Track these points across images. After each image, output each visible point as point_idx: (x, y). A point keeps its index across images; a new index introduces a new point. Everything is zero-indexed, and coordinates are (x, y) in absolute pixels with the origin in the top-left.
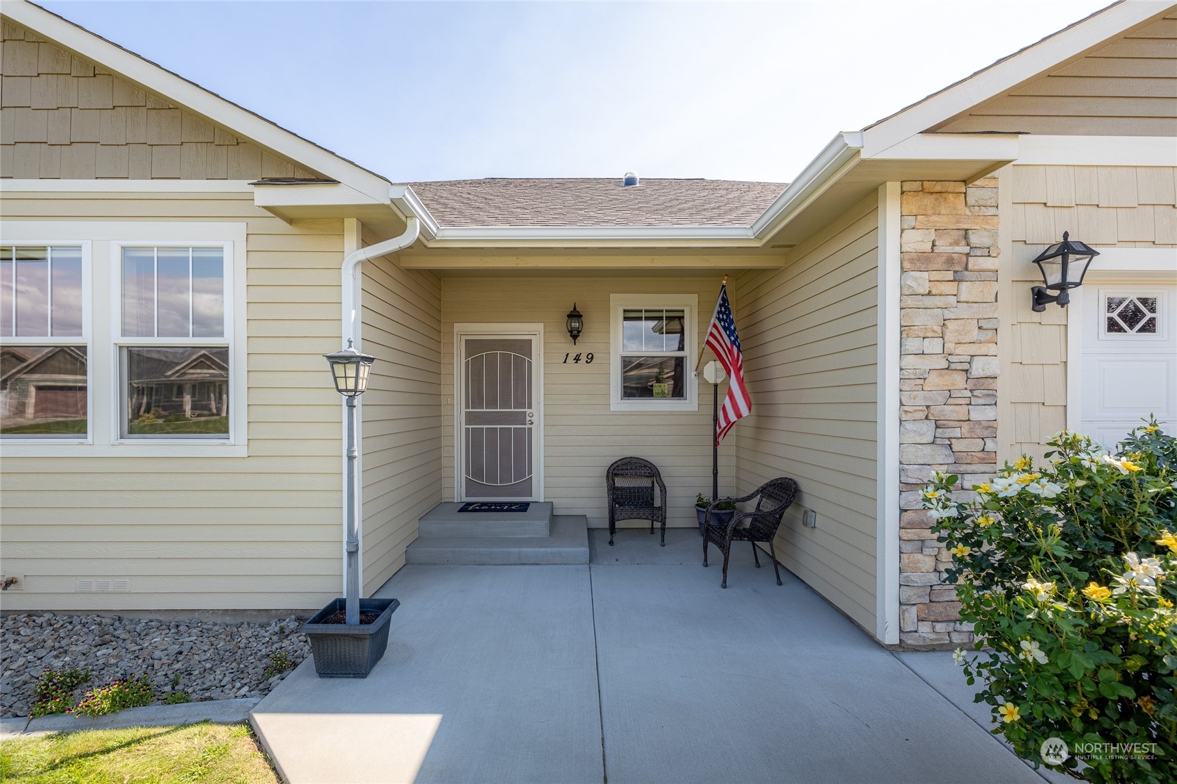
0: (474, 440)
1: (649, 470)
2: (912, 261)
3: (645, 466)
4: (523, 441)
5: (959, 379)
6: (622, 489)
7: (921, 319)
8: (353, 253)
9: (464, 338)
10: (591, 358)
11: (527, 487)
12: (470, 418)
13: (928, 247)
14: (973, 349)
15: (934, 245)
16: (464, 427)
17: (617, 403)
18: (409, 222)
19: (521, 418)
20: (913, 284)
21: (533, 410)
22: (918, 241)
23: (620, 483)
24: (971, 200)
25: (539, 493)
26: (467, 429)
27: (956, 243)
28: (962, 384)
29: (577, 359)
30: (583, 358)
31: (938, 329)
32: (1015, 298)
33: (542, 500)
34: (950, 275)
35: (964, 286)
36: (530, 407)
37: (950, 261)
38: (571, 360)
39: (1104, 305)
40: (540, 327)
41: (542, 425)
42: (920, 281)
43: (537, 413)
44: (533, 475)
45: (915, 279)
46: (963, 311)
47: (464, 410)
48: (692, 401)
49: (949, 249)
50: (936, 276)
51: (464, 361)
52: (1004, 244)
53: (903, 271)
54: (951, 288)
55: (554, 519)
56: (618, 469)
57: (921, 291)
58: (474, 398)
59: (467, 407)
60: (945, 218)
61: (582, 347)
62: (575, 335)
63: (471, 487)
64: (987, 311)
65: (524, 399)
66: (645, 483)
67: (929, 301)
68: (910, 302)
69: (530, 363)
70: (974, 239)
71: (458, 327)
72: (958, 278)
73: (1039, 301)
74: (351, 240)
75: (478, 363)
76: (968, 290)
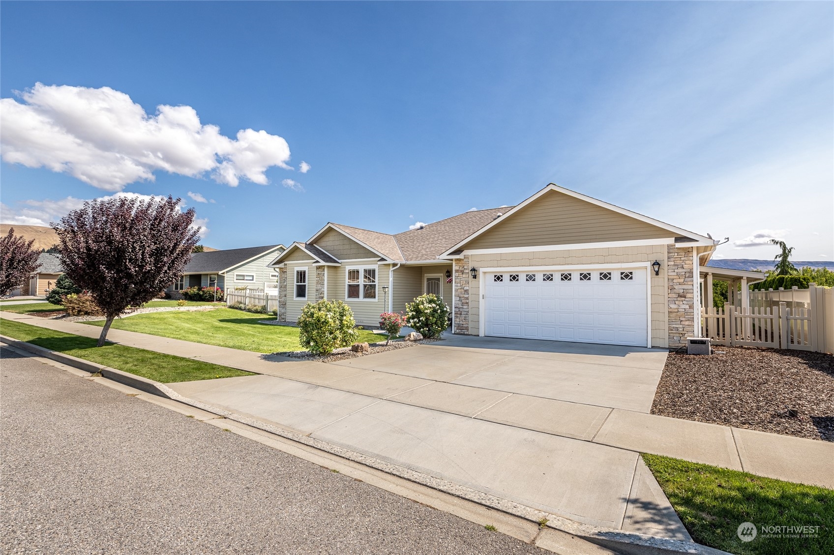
5: (463, 290)
8: (391, 269)
9: (426, 277)
13: (458, 269)
14: (465, 285)
18: (398, 264)
24: (463, 261)
31: (460, 282)
32: (471, 276)
39: (492, 277)
40: (442, 274)
46: (463, 279)
49: (461, 269)
50: (459, 273)
51: (426, 283)
52: (469, 268)
53: (455, 273)
54: (461, 275)
57: (457, 276)
60: (460, 264)
62: (448, 276)
64: (466, 279)
65: (439, 293)
69: (439, 283)
70: (464, 268)
71: (425, 275)
72: (463, 274)
73: (475, 277)
74: (391, 267)
75: (429, 283)
76: (464, 276)
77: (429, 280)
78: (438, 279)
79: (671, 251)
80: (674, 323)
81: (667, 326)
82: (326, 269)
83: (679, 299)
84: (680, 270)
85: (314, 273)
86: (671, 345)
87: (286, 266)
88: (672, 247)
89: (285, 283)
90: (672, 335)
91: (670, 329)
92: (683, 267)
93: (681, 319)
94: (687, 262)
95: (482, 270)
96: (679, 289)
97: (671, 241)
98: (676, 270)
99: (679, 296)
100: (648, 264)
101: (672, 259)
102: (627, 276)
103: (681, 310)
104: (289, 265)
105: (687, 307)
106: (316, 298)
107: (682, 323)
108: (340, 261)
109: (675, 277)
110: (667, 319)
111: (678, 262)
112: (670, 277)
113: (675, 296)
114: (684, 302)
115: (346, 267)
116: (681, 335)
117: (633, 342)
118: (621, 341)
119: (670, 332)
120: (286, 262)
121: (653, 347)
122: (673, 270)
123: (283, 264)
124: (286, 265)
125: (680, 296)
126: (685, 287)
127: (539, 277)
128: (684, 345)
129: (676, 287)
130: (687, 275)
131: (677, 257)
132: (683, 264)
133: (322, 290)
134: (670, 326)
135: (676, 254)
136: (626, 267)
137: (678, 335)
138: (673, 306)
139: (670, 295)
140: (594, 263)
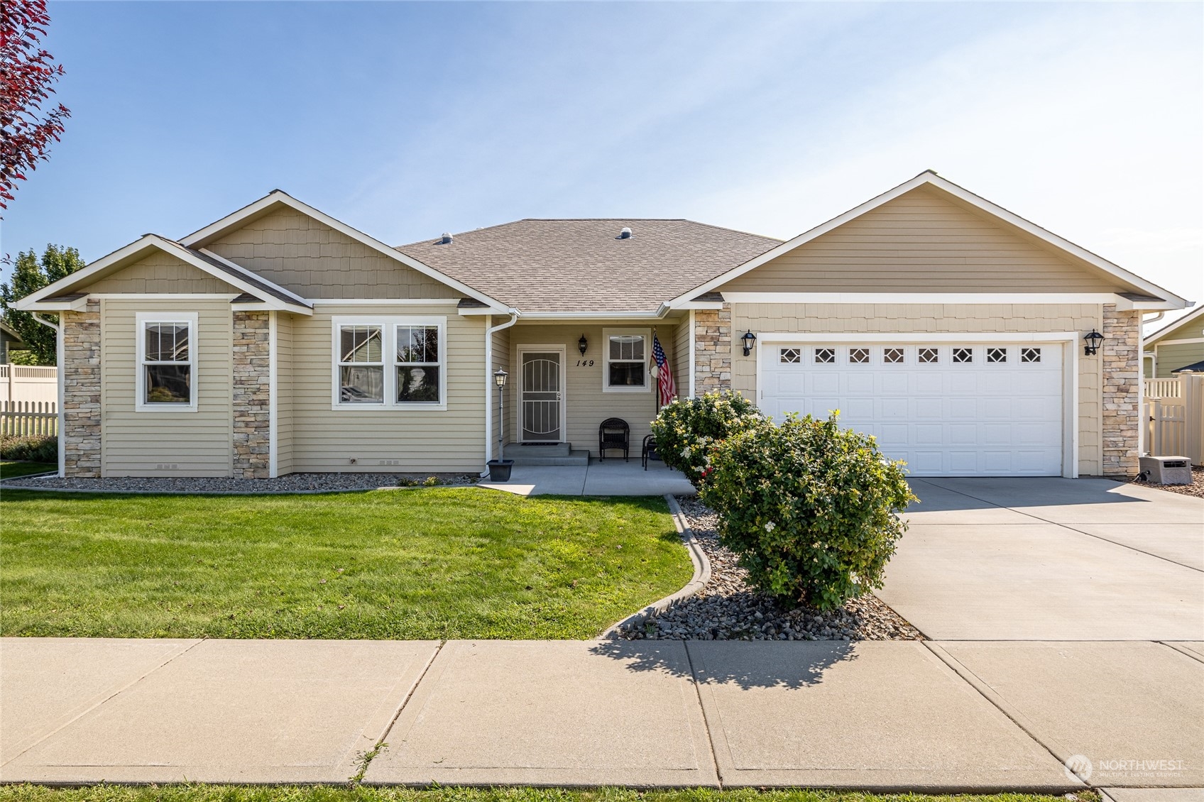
0: (528, 409)
1: (623, 425)
2: (699, 338)
3: (621, 423)
4: (555, 408)
5: (716, 381)
6: (608, 434)
7: (702, 359)
8: (490, 330)
9: (522, 352)
10: (592, 363)
11: (557, 435)
12: (526, 396)
13: (705, 333)
14: (721, 370)
15: (707, 332)
16: (522, 401)
17: (607, 388)
18: (513, 317)
19: (553, 396)
20: (699, 347)
21: (560, 392)
22: (702, 331)
23: (607, 431)
24: (720, 316)
25: (563, 438)
26: (524, 403)
27: (715, 332)
28: (717, 383)
29: (584, 364)
30: (588, 363)
31: (708, 363)
32: (736, 351)
33: (565, 442)
34: (712, 343)
35: (717, 347)
36: (558, 390)
37: (712, 338)
38: (581, 364)
39: (780, 352)
40: (564, 346)
41: (565, 400)
42: (702, 345)
43: (562, 393)
44: (560, 428)
45: (700, 345)
46: (717, 356)
47: (522, 392)
48: (648, 388)
49: (712, 334)
50: (707, 343)
51: (522, 365)
52: (733, 332)
53: (696, 342)
54: (713, 348)
55: (571, 451)
56: (607, 424)
57: (702, 349)
58: (528, 385)
59: (524, 390)
60: (710, 323)
61: (588, 357)
62: (583, 351)
63: (526, 435)
64: (726, 356)
65: (555, 386)
66: (621, 432)
67: (705, 352)
68: (698, 353)
69: (558, 366)
70: (721, 331)
71: (519, 346)
72: (715, 344)
73: (746, 352)
74: (489, 323)
75: (529, 366)
76: (719, 348)
77: (527, 357)
78: (555, 357)
79: (1109, 315)
80: (1111, 434)
81: (1100, 440)
82: (273, 323)
83: (1119, 394)
84: (1121, 348)
85: (227, 331)
86: (1106, 470)
87: (95, 309)
88: (1110, 309)
89: (94, 361)
90: (1108, 454)
91: (1105, 445)
92: (1125, 343)
93: (1122, 427)
94: (1132, 334)
95: (761, 337)
96: (1119, 378)
97: (1110, 298)
98: (1115, 348)
99: (1118, 389)
100: (1075, 336)
101: (1110, 329)
102: (1031, 355)
103: (1123, 413)
104: (110, 306)
105: (1130, 407)
106: (235, 405)
107: (1124, 433)
108: (309, 302)
109: (1114, 359)
110: (1101, 427)
111: (1119, 334)
112: (1106, 359)
113: (1113, 389)
114: (1126, 400)
115: (334, 318)
116: (1121, 454)
117: (1041, 470)
118: (1021, 470)
119: (1106, 449)
120: (94, 296)
121: (1080, 476)
122: (1111, 347)
123: (83, 300)
124: (97, 303)
125: (1120, 390)
126: (1127, 375)
127: (877, 355)
128: (1125, 469)
129: (1114, 375)
130: (1131, 356)
131: (1117, 325)
132: (1125, 337)
133: (262, 380)
134: (1106, 439)
135: (1115, 321)
136: (1031, 339)
137: (1116, 453)
138: (1110, 406)
139: (1106, 389)
140: (987, 331)
